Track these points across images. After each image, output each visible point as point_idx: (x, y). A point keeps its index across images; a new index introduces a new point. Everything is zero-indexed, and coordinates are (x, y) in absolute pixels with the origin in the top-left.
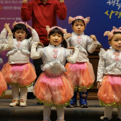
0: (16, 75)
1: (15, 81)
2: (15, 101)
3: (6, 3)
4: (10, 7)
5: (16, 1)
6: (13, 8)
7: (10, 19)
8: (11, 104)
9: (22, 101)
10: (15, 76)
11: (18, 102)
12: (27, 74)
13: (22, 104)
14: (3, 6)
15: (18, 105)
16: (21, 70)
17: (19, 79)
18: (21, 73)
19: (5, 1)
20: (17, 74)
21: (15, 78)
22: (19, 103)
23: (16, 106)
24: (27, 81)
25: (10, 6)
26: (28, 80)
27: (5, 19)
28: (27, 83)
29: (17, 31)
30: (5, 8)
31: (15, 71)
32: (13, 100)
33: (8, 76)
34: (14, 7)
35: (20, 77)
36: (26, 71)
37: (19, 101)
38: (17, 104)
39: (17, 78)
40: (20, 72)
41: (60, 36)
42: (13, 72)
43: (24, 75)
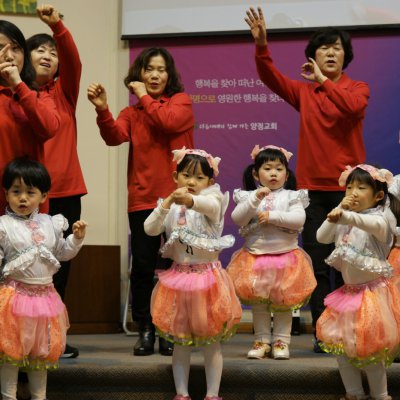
0: (267, 278)
1: (264, 295)
2: (260, 344)
3: (225, 85)
4: (236, 96)
5: (250, 81)
6: (242, 100)
7: (235, 126)
8: (252, 353)
9: (278, 346)
10: (264, 281)
11: (269, 347)
12: (292, 278)
13: (279, 353)
14: (217, 95)
15: (269, 355)
16: (280, 267)
17: (275, 291)
18: (280, 273)
19: (223, 81)
20: (269, 275)
21: (265, 286)
22: (271, 350)
23: (263, 357)
24: (294, 295)
25: (234, 94)
26: (296, 291)
27: (223, 127)
28: (293, 299)
29: (265, 165)
30: (223, 98)
31: (265, 268)
32: (257, 341)
33: (246, 282)
34: (245, 96)
35: (278, 284)
36: (292, 269)
37: (270, 345)
38: (265, 353)
39: (269, 288)
40: (278, 271)
41: (362, 186)
42: (261, 272)
43: (286, 278)
